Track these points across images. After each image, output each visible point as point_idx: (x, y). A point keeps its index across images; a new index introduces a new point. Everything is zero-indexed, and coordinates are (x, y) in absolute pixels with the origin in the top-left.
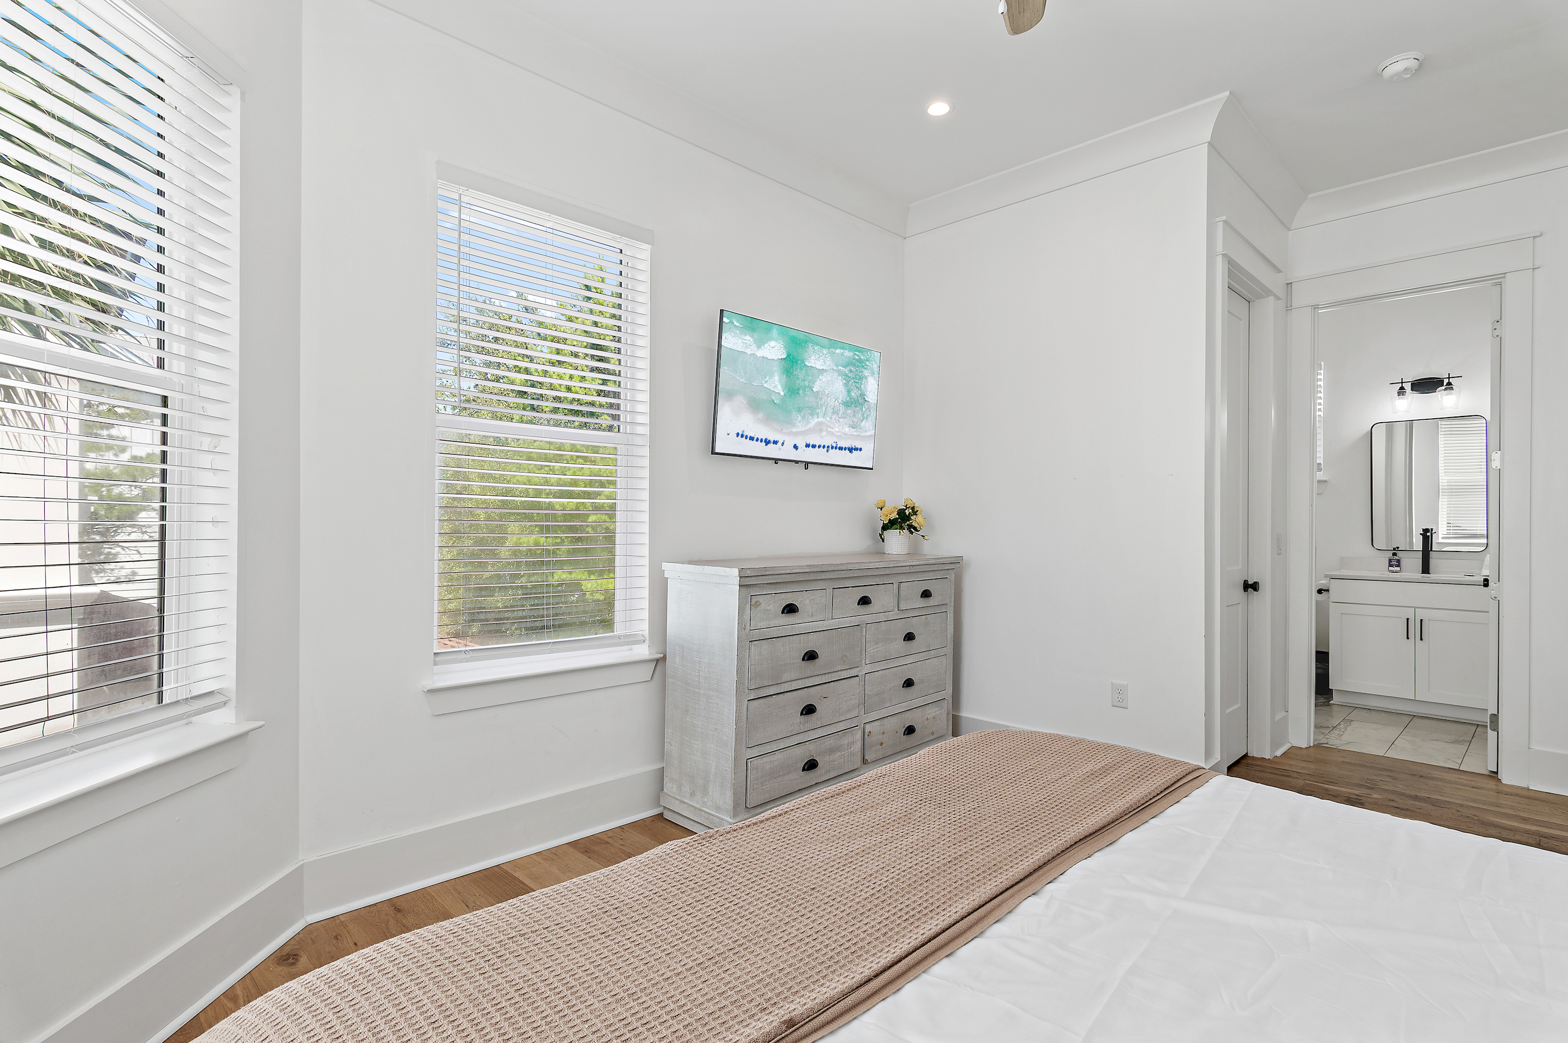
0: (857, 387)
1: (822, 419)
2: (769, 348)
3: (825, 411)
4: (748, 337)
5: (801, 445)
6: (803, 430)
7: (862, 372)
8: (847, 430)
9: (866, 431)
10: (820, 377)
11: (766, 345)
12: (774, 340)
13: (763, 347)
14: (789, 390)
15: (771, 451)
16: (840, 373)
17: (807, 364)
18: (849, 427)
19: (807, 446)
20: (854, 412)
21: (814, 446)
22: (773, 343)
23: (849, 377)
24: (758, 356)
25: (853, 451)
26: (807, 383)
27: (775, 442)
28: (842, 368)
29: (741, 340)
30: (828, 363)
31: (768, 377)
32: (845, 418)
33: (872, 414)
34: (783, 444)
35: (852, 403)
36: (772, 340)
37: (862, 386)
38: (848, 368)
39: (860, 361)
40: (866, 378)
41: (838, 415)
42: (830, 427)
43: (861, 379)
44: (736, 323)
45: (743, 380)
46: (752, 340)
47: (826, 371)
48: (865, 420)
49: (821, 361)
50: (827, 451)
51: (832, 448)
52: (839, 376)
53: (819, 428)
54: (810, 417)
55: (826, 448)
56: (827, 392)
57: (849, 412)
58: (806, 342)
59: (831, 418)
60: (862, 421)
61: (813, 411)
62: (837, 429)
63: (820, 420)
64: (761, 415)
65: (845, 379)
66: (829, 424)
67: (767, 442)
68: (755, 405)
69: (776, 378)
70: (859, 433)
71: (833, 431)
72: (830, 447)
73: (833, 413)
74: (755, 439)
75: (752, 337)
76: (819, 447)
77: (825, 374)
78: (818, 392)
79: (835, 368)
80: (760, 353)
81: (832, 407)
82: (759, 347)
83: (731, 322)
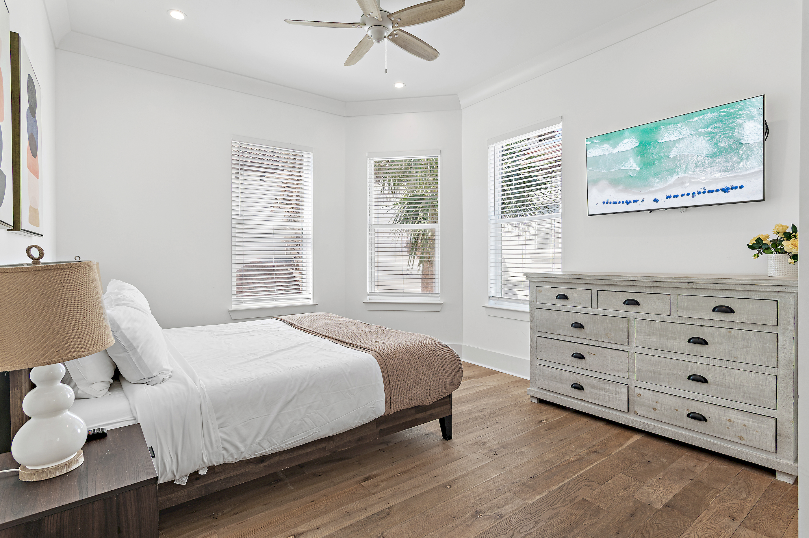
0: (727, 137)
1: (683, 175)
2: (623, 145)
3: (686, 168)
4: (605, 145)
5: (661, 197)
6: (662, 187)
7: (734, 122)
8: (718, 175)
9: (747, 170)
10: (677, 146)
11: (620, 145)
12: (626, 139)
13: (617, 146)
14: (644, 165)
15: (632, 207)
16: (700, 134)
17: (660, 141)
18: (720, 172)
19: (668, 197)
20: (726, 158)
21: (676, 196)
22: (626, 141)
23: (714, 133)
24: (615, 153)
25: (730, 190)
26: (662, 155)
27: (635, 201)
28: (703, 130)
29: (601, 149)
30: (685, 132)
31: (624, 163)
32: (713, 166)
33: (755, 153)
34: (643, 201)
35: (722, 152)
36: (625, 139)
37: (736, 134)
38: (712, 126)
39: (729, 115)
40: (741, 125)
41: (703, 166)
42: (694, 178)
43: (732, 128)
44: (595, 141)
45: (605, 171)
46: (608, 146)
47: (682, 139)
48: (744, 161)
49: (675, 134)
50: (693, 197)
51: (699, 193)
52: (700, 136)
53: (681, 182)
54: (669, 177)
55: (691, 195)
56: (686, 154)
57: (718, 160)
58: (657, 127)
59: (693, 172)
60: (739, 163)
61: (671, 172)
62: (703, 178)
63: (680, 176)
64: (621, 187)
65: (709, 136)
66: (693, 176)
67: (628, 203)
68: (615, 183)
69: (631, 160)
70: (737, 174)
71: (699, 180)
72: (696, 193)
73: (696, 167)
74: (618, 203)
75: (608, 144)
76: (682, 195)
77: (682, 142)
78: (675, 157)
79: (694, 133)
80: (615, 151)
81: (695, 162)
82: (614, 147)
83: (593, 142)
